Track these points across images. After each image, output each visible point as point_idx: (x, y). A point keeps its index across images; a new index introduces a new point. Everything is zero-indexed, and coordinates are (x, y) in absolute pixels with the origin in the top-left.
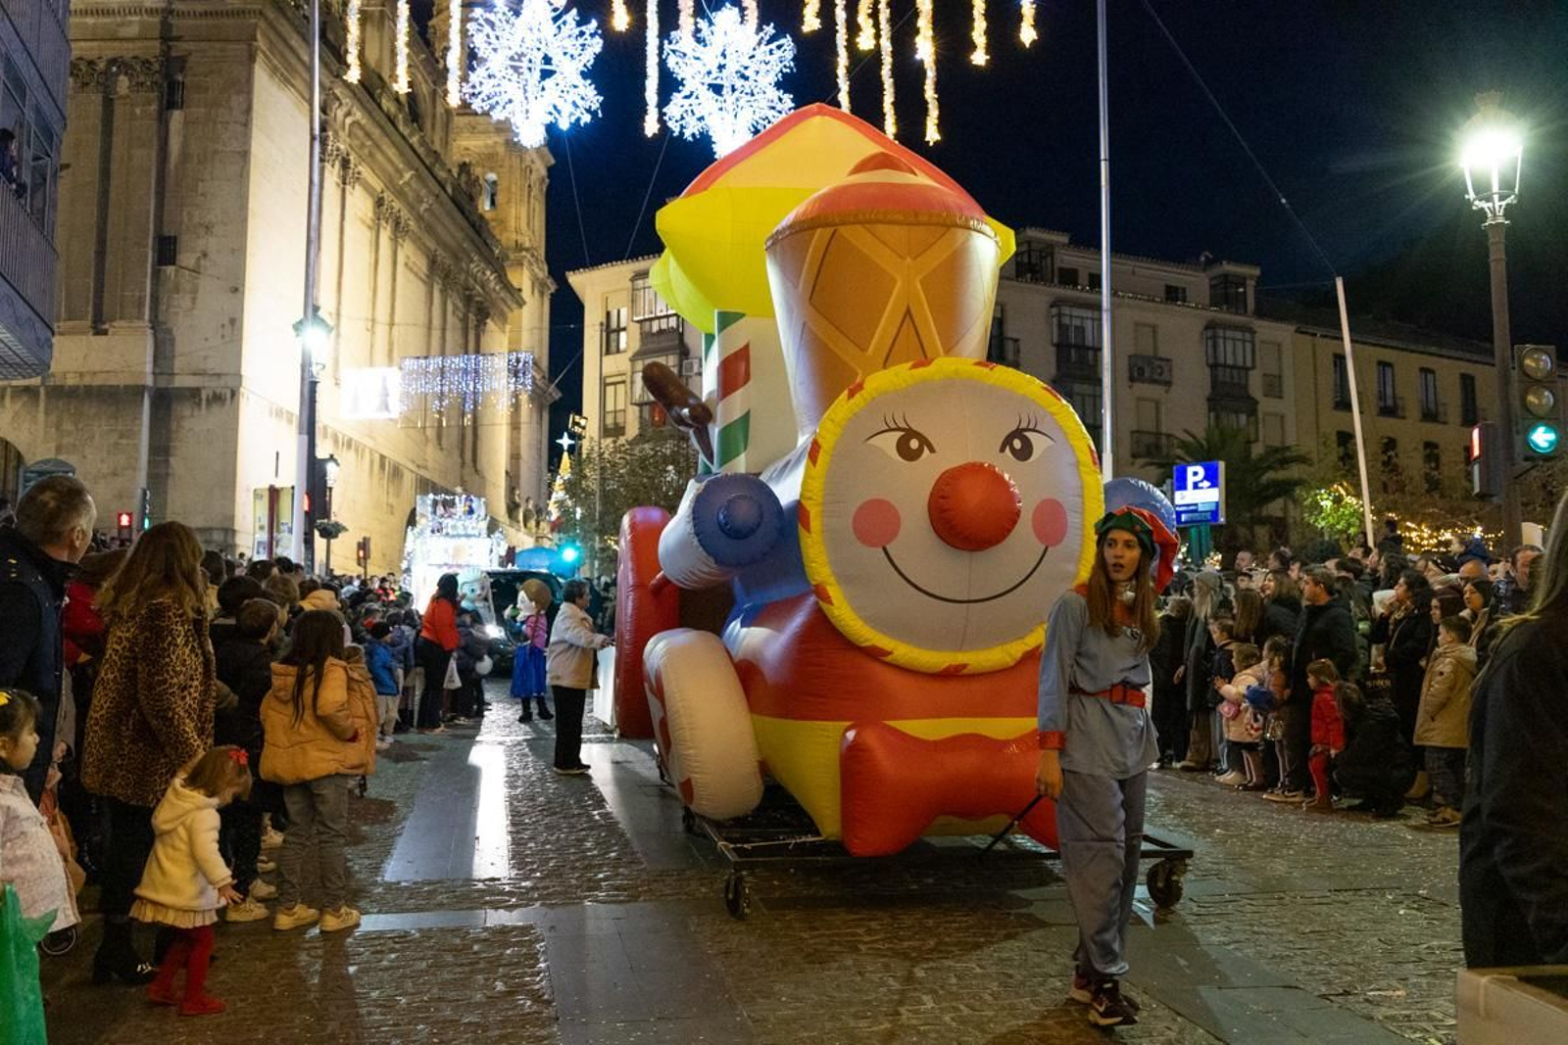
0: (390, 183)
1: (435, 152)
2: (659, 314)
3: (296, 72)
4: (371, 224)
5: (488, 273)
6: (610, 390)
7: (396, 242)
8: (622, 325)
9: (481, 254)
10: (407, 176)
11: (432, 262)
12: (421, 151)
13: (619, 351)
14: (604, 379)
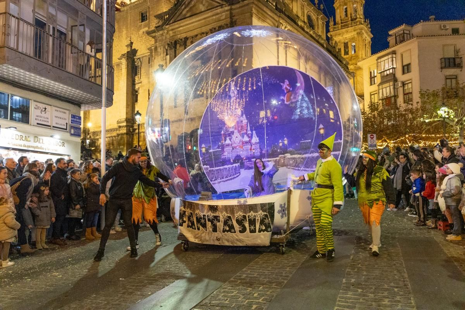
1: (319, 35)
2: (386, 69)
3: (267, 18)
6: (373, 96)
7: (306, 62)
8: (375, 75)
11: (320, 68)
12: (314, 35)
13: (374, 84)
14: (371, 93)
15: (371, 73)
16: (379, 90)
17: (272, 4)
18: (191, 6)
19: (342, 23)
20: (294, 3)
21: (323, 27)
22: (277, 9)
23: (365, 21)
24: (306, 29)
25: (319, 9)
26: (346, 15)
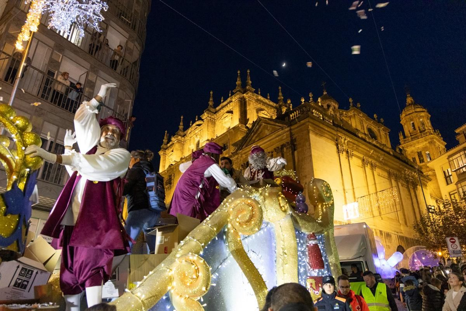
0: (366, 155)
1: (383, 144)
2: (461, 167)
3: (325, 133)
4: (362, 166)
5: (413, 173)
6: (452, 196)
7: (373, 170)
8: (450, 174)
9: (408, 168)
10: (372, 151)
11: (389, 174)
12: (378, 145)
13: (451, 183)
14: (449, 193)
15: (444, 172)
16: (458, 189)
17: (329, 121)
18: (259, 132)
19: (411, 136)
20: (352, 119)
21: (386, 137)
22: (334, 124)
23: (435, 131)
24: (368, 140)
25: (379, 122)
26: (414, 129)
